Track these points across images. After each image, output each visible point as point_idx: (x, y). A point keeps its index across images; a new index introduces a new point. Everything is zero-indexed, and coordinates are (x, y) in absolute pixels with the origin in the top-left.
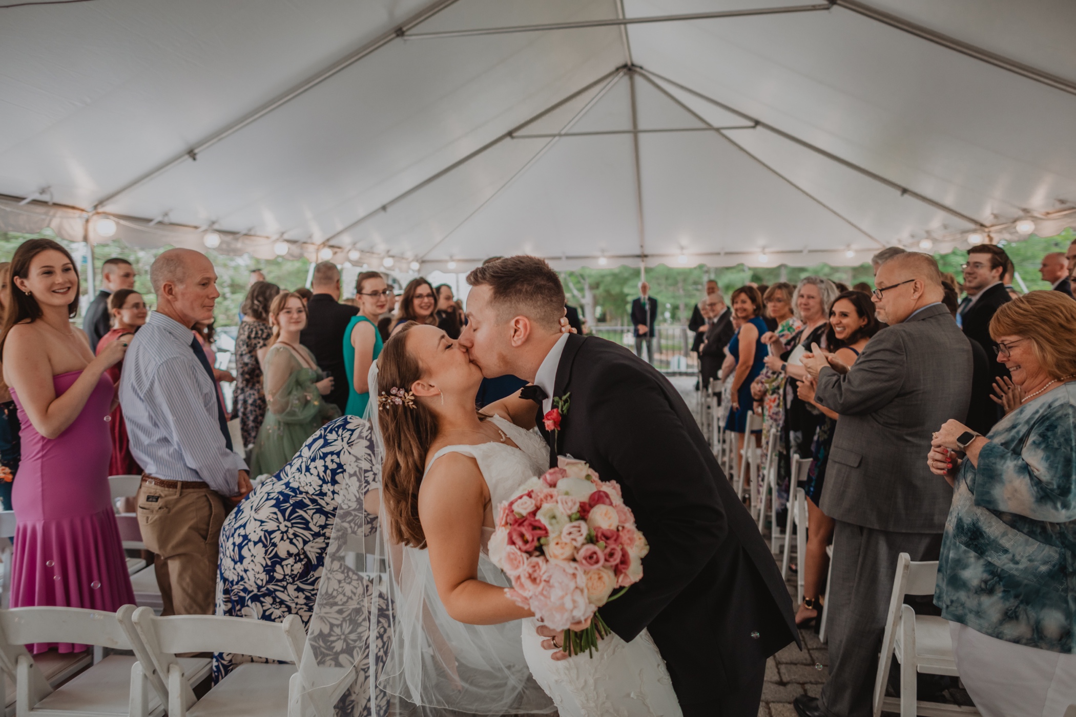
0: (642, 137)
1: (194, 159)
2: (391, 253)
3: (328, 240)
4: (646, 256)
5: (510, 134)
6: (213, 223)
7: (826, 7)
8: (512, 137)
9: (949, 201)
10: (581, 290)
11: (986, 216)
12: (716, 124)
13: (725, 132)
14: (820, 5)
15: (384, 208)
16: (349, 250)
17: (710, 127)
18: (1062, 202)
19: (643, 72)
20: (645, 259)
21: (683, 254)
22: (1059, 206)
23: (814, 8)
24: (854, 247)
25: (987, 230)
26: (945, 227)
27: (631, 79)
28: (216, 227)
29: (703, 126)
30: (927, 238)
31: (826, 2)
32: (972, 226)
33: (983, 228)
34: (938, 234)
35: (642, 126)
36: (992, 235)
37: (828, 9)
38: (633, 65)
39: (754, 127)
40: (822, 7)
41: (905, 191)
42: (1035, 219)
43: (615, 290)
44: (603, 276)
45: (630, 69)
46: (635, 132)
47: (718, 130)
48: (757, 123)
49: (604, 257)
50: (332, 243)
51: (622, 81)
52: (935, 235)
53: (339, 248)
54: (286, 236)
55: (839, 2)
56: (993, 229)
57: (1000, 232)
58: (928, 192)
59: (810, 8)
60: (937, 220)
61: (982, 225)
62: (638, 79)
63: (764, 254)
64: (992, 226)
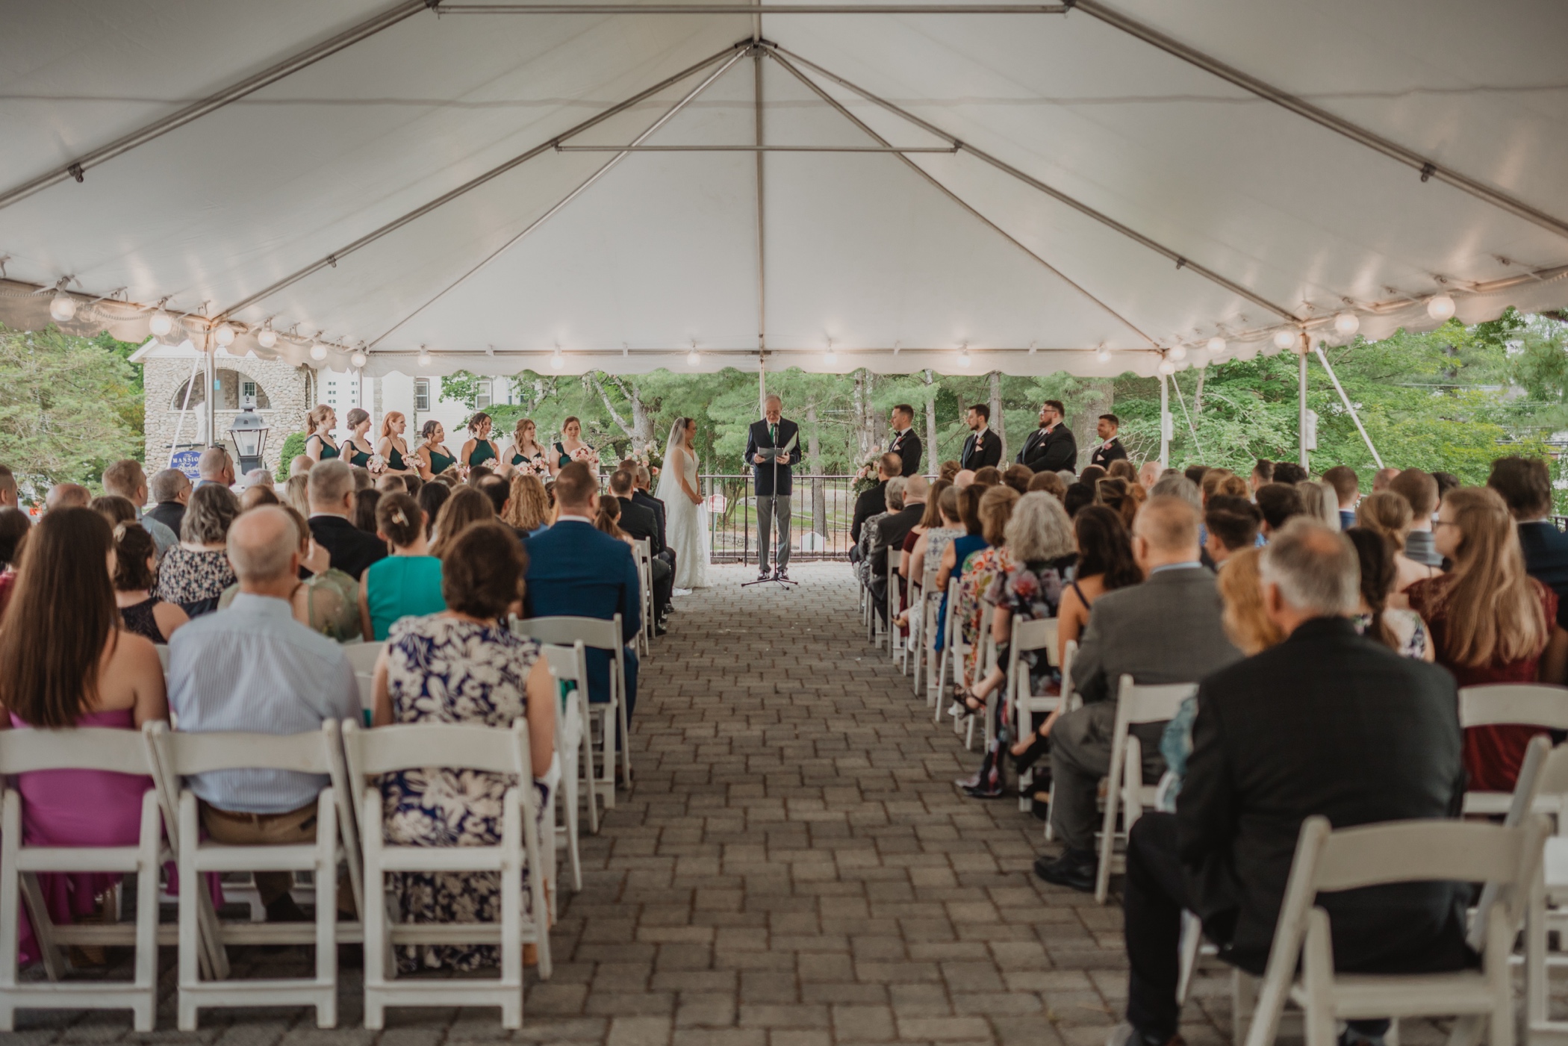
0: (769, 156)
1: (80, 179)
2: (323, 337)
3: (227, 311)
4: (768, 352)
5: (555, 143)
6: (67, 279)
7: (1060, 9)
8: (559, 149)
9: (1248, 281)
10: (628, 411)
11: (1298, 305)
12: (896, 144)
13: (907, 155)
14: (1052, 7)
15: (331, 259)
16: (259, 330)
17: (886, 147)
18: (1391, 290)
19: (777, 51)
20: (765, 358)
21: (831, 351)
22: (1387, 296)
23: (1044, 10)
24: (1110, 345)
25: (1301, 326)
26: (1244, 318)
27: (758, 61)
28: (71, 286)
29: (874, 144)
30: (1218, 335)
31: (1061, 3)
32: (1280, 319)
33: (1295, 322)
34: (1236, 330)
35: (770, 140)
36: (1309, 334)
37: (1063, 12)
38: (761, 40)
39: (953, 151)
40: (1055, 9)
41: (1182, 261)
42: (1360, 313)
43: (693, 411)
44: (669, 387)
45: (756, 46)
46: (760, 149)
47: (899, 152)
48: (958, 144)
49: (697, 351)
50: (233, 317)
51: (744, 65)
52: (1231, 332)
53: (242, 325)
54: (169, 305)
55: (1078, 3)
56: (1307, 324)
57: (1317, 329)
58: (1219, 266)
59: (1039, 9)
60: (1234, 307)
61: (1294, 318)
62: (768, 62)
63: (966, 353)
64: (1309, 320)
